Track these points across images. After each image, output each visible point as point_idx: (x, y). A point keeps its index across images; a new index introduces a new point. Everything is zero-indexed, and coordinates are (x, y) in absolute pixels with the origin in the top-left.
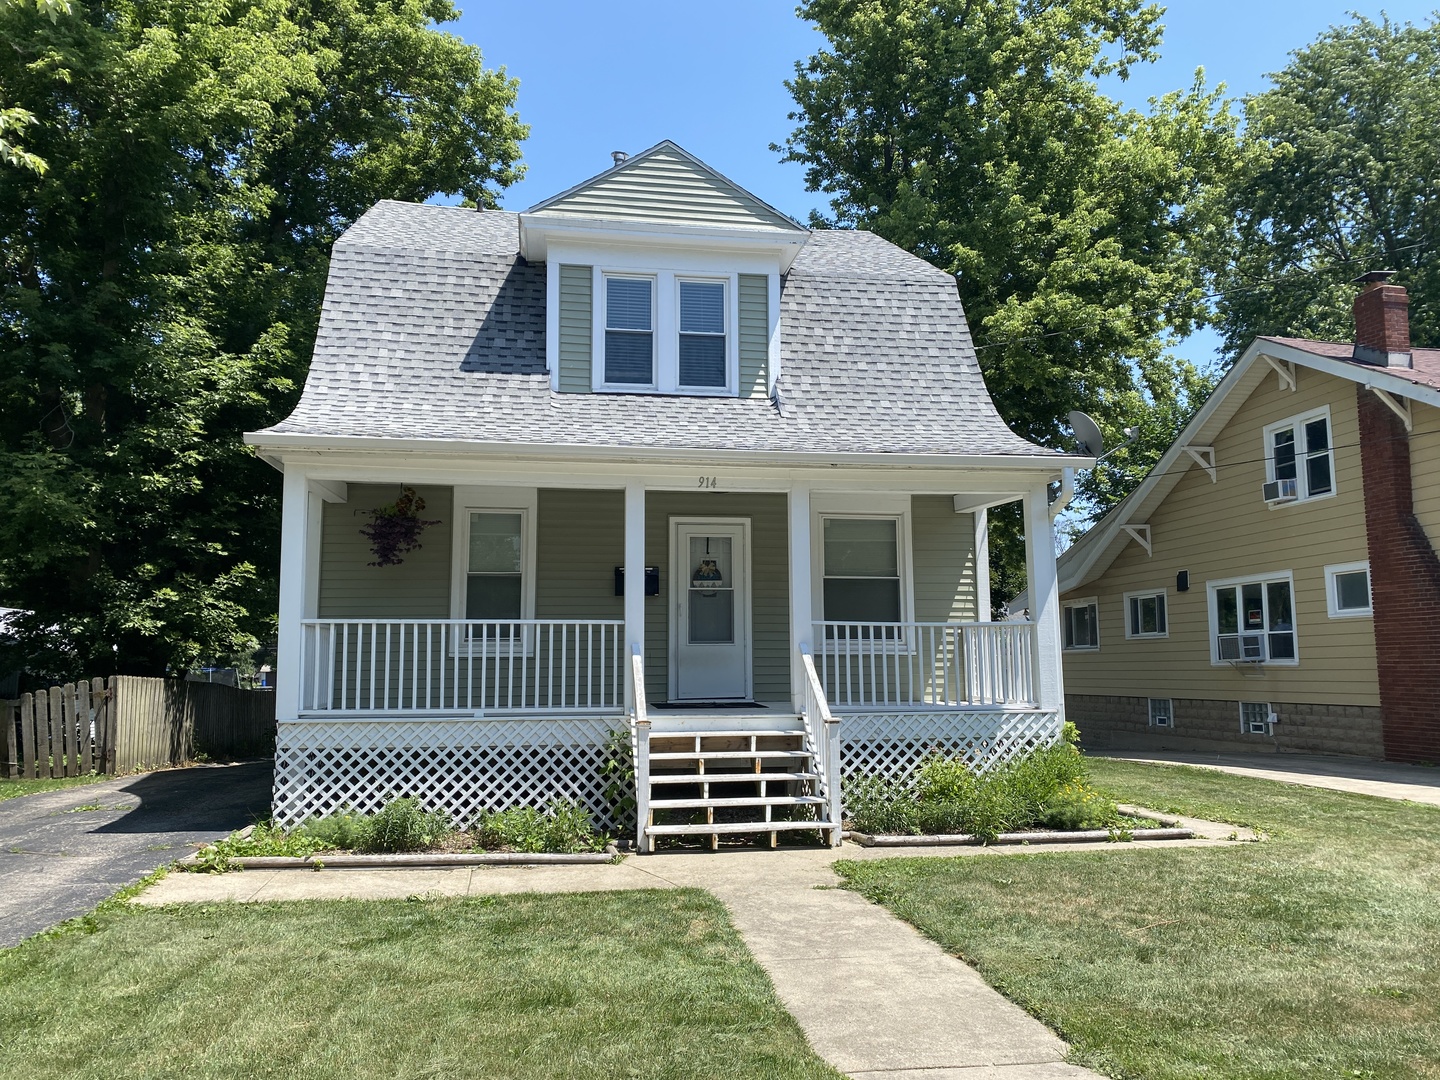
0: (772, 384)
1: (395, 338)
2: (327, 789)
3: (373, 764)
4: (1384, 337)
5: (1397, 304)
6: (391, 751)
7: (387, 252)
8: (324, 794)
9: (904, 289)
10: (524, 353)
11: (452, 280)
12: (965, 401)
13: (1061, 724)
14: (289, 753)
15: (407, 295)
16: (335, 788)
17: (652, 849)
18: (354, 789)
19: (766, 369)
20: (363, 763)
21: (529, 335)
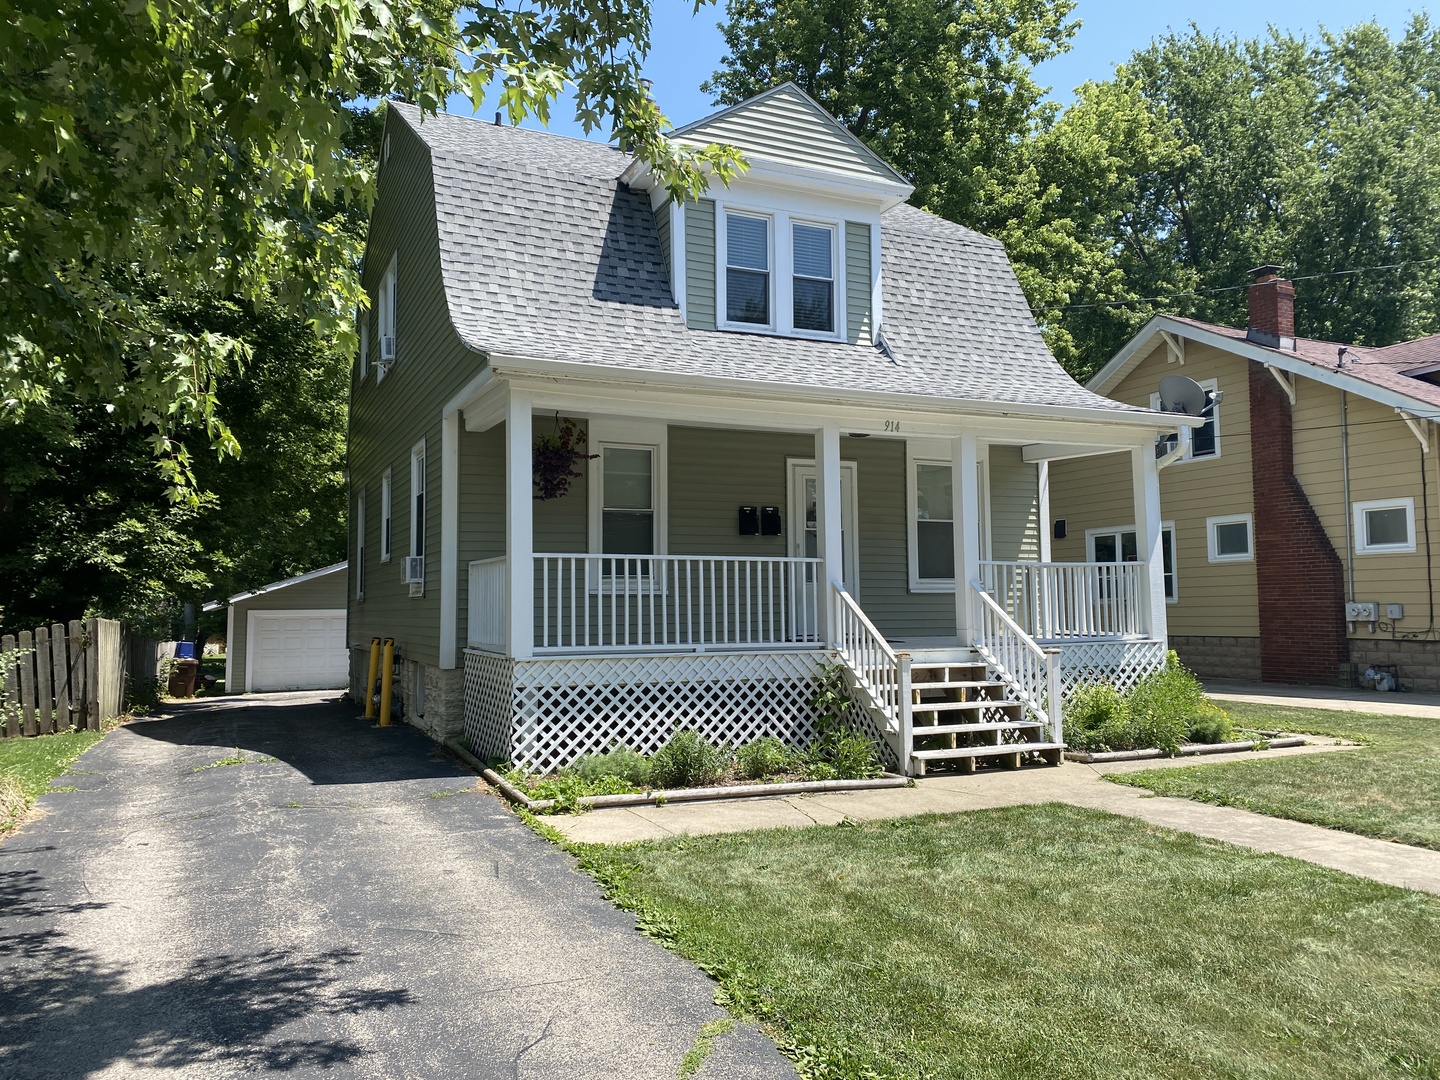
0: (875, 332)
1: (519, 258)
2: (564, 728)
3: (606, 701)
4: (1277, 323)
5: (1287, 296)
6: (623, 687)
7: (487, 163)
8: (560, 734)
9: (963, 249)
10: (649, 285)
11: (560, 201)
12: (1037, 360)
13: (1164, 652)
14: (525, 692)
15: (519, 213)
16: (572, 727)
17: (923, 773)
18: (589, 727)
19: (870, 317)
20: (598, 701)
21: (649, 267)
